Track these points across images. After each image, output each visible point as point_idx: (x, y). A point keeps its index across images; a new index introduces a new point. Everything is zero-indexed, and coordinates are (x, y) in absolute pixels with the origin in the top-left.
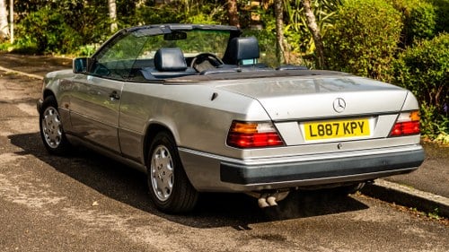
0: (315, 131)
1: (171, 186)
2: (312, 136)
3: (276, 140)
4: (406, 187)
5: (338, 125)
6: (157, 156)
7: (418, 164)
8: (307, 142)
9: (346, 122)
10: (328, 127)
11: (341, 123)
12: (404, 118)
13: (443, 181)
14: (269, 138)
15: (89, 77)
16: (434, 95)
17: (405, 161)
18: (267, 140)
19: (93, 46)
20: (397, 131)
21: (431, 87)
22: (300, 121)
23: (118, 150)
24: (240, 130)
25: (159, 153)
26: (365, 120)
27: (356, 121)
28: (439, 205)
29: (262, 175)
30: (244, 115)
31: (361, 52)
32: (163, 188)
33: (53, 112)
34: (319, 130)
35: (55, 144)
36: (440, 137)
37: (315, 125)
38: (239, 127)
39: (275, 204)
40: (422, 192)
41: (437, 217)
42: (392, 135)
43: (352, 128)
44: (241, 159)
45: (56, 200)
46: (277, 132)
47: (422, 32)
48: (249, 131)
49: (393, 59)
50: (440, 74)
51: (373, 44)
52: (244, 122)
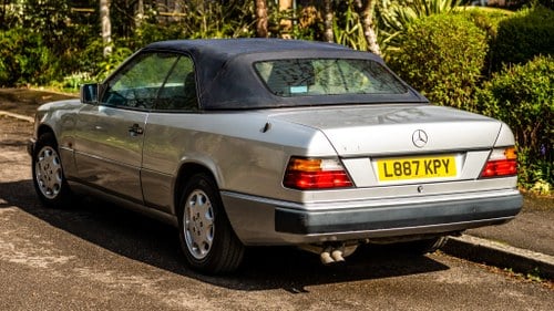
0: (391, 170)
1: (210, 240)
2: (387, 176)
3: (343, 180)
4: (498, 244)
5: (418, 162)
6: (191, 203)
7: (514, 212)
8: (381, 183)
9: (428, 160)
10: (407, 166)
11: (422, 160)
12: (498, 156)
13: (543, 237)
14: (336, 178)
15: (101, 108)
16: (529, 134)
17: (499, 208)
18: (332, 181)
19: (80, 75)
20: (489, 171)
21: (525, 124)
22: (373, 158)
23: (139, 197)
24: (300, 167)
25: (195, 199)
26: (450, 158)
27: (440, 159)
28: (540, 264)
29: (328, 223)
30: (305, 150)
31: (435, 81)
32: (200, 243)
33: (50, 153)
34: (396, 169)
35: (52, 194)
36: (538, 185)
37: (390, 163)
38: (298, 164)
39: (342, 259)
40: (518, 250)
41: (538, 279)
42: (483, 176)
43: (435, 167)
44: (302, 204)
45: (63, 259)
46: (346, 171)
47: (512, 56)
48: (311, 168)
49: (477, 89)
50: (536, 107)
51: (451, 72)
52: (305, 158)
